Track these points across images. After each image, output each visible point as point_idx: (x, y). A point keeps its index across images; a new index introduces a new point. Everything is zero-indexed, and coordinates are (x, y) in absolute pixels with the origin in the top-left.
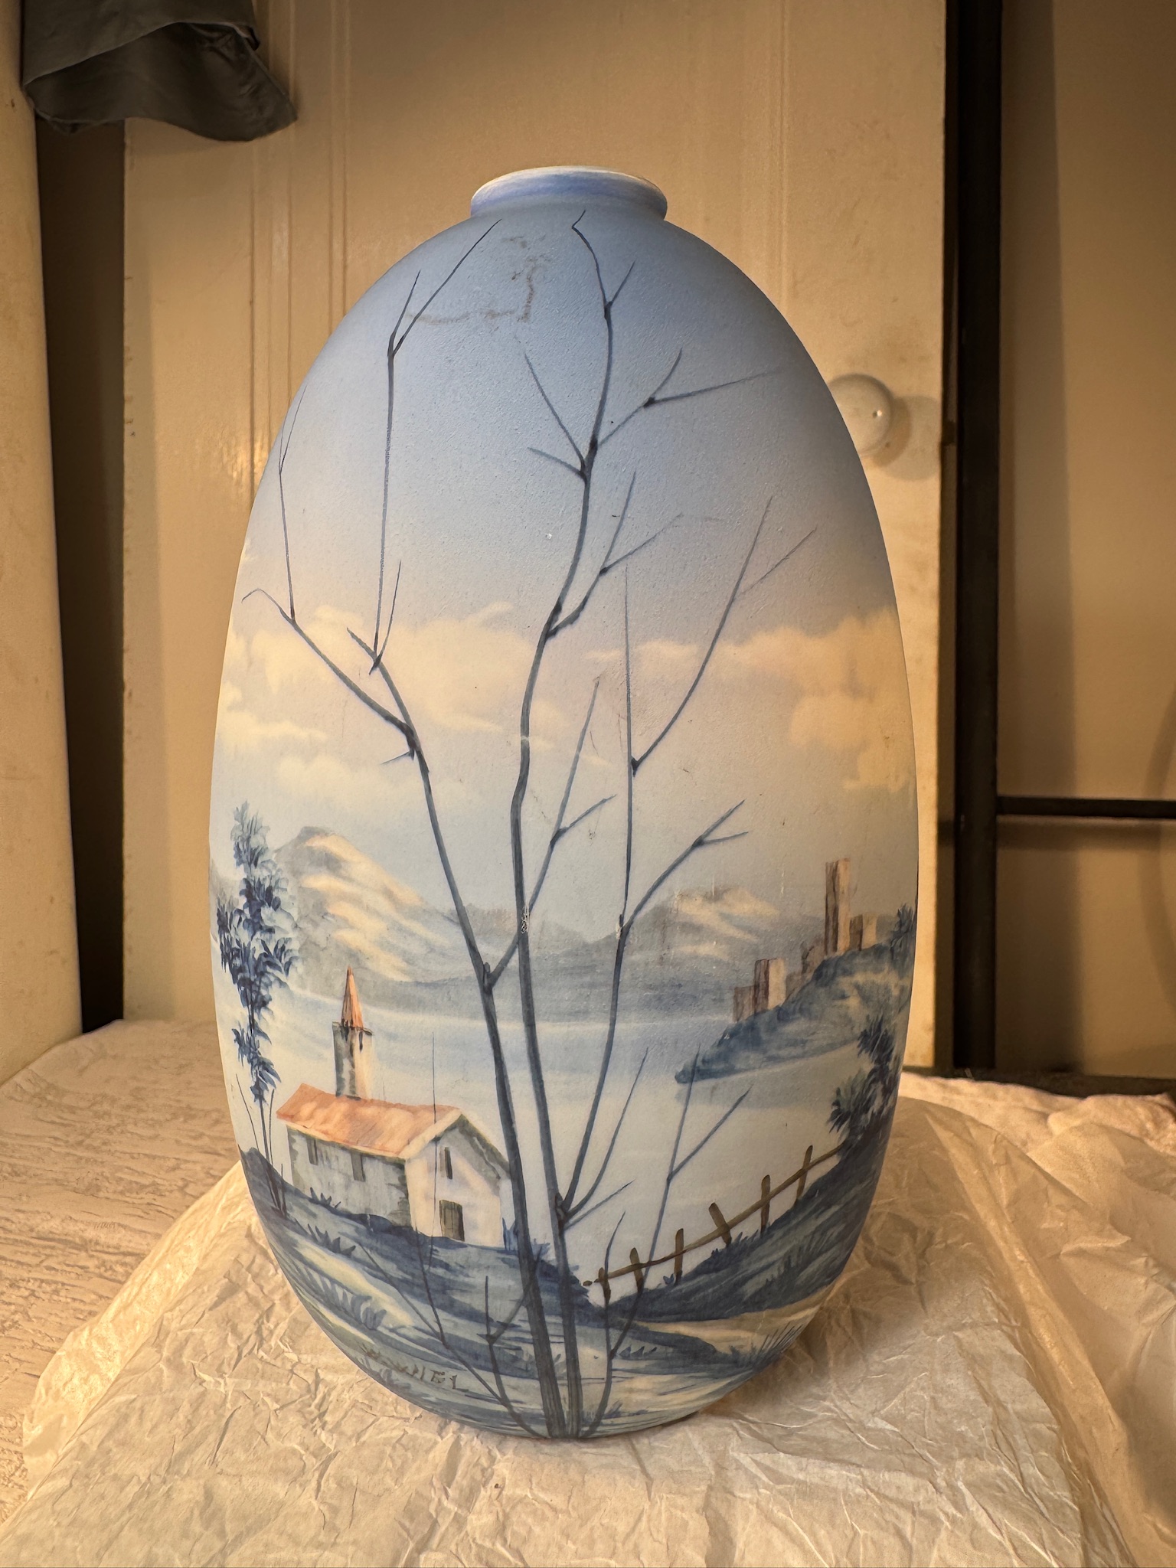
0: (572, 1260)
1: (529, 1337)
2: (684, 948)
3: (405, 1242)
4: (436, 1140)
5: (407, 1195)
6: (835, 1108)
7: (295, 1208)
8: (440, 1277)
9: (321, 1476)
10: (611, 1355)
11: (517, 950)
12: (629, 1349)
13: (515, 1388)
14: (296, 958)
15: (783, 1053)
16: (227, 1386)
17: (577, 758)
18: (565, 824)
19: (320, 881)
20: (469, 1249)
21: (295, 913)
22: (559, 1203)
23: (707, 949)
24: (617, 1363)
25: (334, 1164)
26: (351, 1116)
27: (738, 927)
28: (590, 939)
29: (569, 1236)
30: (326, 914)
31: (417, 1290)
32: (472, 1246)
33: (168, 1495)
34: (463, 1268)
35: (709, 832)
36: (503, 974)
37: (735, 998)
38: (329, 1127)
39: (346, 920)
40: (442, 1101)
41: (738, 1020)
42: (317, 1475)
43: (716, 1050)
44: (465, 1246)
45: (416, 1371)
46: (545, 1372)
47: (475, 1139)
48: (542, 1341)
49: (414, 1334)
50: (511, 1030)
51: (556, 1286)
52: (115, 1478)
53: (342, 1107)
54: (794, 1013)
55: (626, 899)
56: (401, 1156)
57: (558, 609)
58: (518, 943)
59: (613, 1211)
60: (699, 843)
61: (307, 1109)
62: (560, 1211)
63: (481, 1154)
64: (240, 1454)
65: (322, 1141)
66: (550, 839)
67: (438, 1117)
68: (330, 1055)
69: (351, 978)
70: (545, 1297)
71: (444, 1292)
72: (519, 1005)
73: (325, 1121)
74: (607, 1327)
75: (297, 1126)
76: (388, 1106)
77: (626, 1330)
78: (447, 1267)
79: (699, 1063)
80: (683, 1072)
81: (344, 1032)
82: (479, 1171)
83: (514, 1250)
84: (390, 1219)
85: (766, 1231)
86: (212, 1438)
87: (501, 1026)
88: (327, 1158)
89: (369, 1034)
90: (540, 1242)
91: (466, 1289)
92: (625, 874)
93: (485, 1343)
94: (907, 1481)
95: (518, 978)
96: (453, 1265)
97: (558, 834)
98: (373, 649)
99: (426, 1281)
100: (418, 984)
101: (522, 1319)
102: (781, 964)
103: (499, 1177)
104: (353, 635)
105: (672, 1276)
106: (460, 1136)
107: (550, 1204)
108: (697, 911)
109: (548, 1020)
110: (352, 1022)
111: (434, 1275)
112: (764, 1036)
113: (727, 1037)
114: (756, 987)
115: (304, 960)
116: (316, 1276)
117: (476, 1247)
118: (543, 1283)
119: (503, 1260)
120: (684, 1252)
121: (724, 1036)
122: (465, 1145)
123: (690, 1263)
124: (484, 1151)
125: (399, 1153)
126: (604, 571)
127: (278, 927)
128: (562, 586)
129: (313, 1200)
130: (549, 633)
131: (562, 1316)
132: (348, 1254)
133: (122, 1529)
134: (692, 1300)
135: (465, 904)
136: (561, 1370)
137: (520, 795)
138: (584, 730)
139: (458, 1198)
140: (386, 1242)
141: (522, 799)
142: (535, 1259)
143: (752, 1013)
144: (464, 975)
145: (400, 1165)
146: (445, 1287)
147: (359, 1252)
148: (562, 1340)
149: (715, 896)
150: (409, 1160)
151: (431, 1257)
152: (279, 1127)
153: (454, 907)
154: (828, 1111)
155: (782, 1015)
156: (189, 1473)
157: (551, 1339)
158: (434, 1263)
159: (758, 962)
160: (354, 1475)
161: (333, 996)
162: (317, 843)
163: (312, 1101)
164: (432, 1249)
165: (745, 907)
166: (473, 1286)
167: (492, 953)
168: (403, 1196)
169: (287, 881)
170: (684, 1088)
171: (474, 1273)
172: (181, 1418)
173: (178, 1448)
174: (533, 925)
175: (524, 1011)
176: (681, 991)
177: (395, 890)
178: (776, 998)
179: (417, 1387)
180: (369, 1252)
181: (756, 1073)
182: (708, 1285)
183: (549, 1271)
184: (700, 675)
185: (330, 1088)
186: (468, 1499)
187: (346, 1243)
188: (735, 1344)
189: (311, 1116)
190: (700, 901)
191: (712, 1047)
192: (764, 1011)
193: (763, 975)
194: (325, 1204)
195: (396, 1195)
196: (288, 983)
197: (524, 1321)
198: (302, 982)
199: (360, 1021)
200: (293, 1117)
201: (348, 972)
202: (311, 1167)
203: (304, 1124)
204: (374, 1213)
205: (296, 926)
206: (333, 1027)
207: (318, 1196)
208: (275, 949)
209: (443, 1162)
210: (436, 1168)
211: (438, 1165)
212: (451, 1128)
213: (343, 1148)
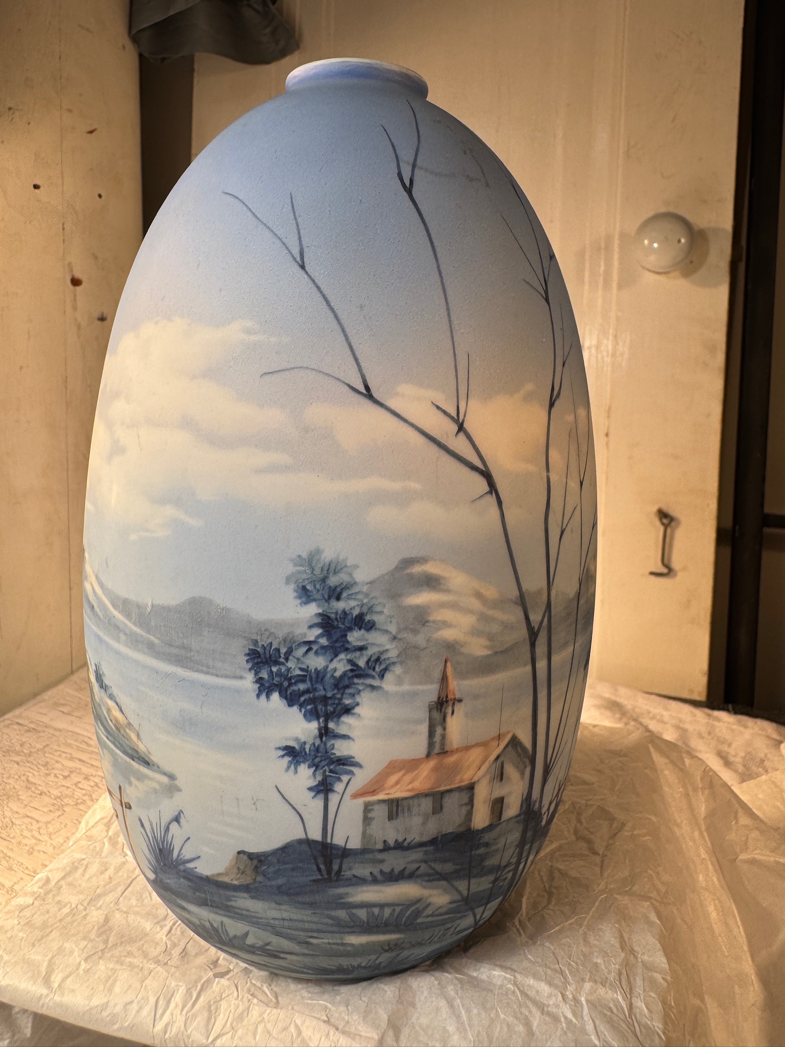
5: (472, 806)
7: (355, 866)
8: (480, 855)
11: (546, 614)
14: (394, 663)
17: (566, 484)
18: (564, 526)
19: (420, 598)
22: (546, 767)
25: (415, 811)
26: (437, 768)
28: (571, 595)
29: (546, 786)
30: (427, 621)
34: (496, 840)
36: (540, 631)
44: (500, 824)
47: (519, 747)
49: (445, 908)
53: (432, 763)
55: (580, 567)
56: (473, 780)
57: (553, 389)
58: (547, 608)
61: (393, 779)
63: (520, 756)
65: (404, 799)
67: (500, 742)
69: (449, 664)
70: (527, 834)
71: (480, 864)
73: (412, 781)
75: (377, 797)
76: (467, 748)
81: (439, 707)
82: (517, 766)
83: (523, 812)
84: (455, 830)
87: (538, 665)
88: (409, 809)
89: (460, 700)
92: (580, 552)
96: (491, 841)
97: (562, 532)
98: (456, 418)
99: (470, 863)
100: (496, 653)
103: (524, 766)
104: (439, 408)
106: (511, 748)
109: (556, 654)
110: (447, 697)
111: (477, 855)
115: (401, 663)
122: (513, 752)
124: (522, 753)
127: (373, 644)
129: (383, 849)
130: (551, 404)
132: (411, 876)
135: (524, 591)
139: (503, 792)
140: (448, 850)
142: (530, 811)
145: (471, 788)
146: (482, 860)
147: (422, 869)
150: (478, 781)
151: (478, 843)
153: (518, 593)
158: (479, 846)
162: (415, 569)
163: (401, 770)
167: (536, 619)
168: (470, 808)
169: (384, 606)
171: (501, 840)
174: (553, 595)
175: (547, 650)
180: (432, 864)
187: (411, 868)
189: (397, 783)
194: (397, 846)
195: (465, 810)
196: (384, 685)
197: (515, 857)
198: (400, 681)
199: (454, 694)
200: (374, 791)
201: (446, 660)
202: (388, 824)
203: (387, 792)
204: (444, 833)
205: (395, 638)
206: (429, 705)
207: (391, 843)
208: (368, 662)
209: (499, 772)
210: (494, 778)
211: (496, 775)
212: (507, 746)
213: (426, 795)
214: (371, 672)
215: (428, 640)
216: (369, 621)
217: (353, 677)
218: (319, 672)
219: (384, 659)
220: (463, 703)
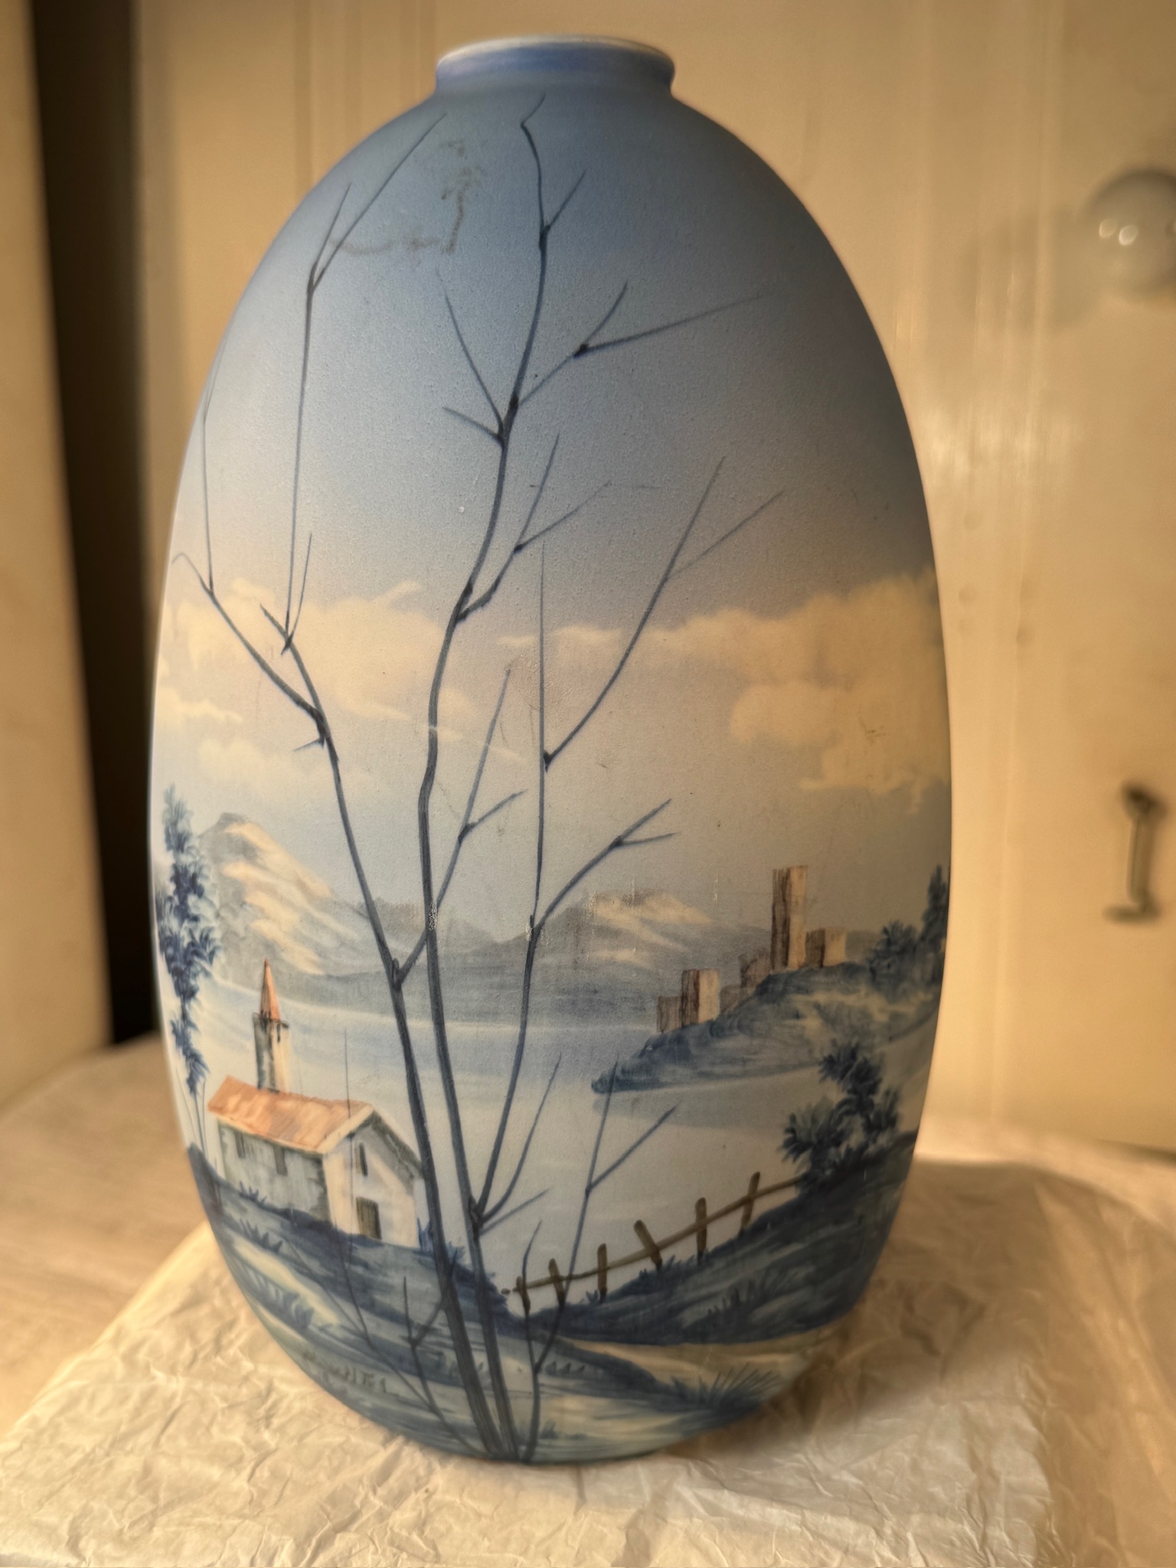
0: (489, 1266)
1: (450, 1342)
2: (601, 953)
3: (326, 1239)
4: (351, 1136)
5: (326, 1191)
6: (790, 1135)
7: (229, 1203)
8: (360, 1276)
9: (257, 1465)
10: (536, 1369)
11: (425, 947)
12: (554, 1364)
13: (443, 1396)
14: (219, 947)
15: (717, 1070)
16: (177, 1385)
17: (486, 751)
18: (473, 819)
19: (238, 870)
20: (386, 1248)
21: (216, 901)
23: (625, 955)
24: (543, 1379)
25: (259, 1158)
26: (271, 1109)
27: (665, 934)
28: (499, 940)
29: (485, 1241)
30: (244, 903)
31: (340, 1289)
32: (388, 1245)
33: (110, 1466)
34: (383, 1267)
35: (629, 832)
36: (411, 970)
37: (659, 1008)
38: (252, 1120)
39: (262, 910)
40: (355, 1097)
41: (662, 1031)
42: (253, 1464)
43: (637, 1061)
44: (382, 1245)
45: (347, 1374)
46: (468, 1380)
47: (388, 1136)
48: (463, 1349)
49: (340, 1334)
50: (421, 1027)
51: (473, 1292)
52: (62, 1447)
53: (262, 1101)
54: (731, 1028)
55: (537, 899)
56: (319, 1151)
57: (468, 590)
58: (426, 939)
59: (529, 1219)
60: (618, 843)
61: (233, 1102)
62: (474, 1215)
63: (394, 1152)
64: (183, 1442)
66: (457, 834)
67: (351, 1113)
69: (269, 969)
70: (464, 1304)
71: (365, 1291)
72: (428, 1002)
74: (529, 1339)
75: (226, 1119)
76: (304, 1100)
77: (550, 1344)
79: (618, 1073)
80: (600, 1080)
81: (263, 1024)
82: (392, 1168)
83: (430, 1252)
84: (311, 1214)
85: (704, 1258)
86: (157, 1426)
87: (411, 1023)
88: (253, 1151)
89: (286, 1026)
90: (455, 1244)
91: (387, 1289)
92: (536, 874)
93: (408, 1345)
94: (849, 1526)
95: (426, 976)
97: (466, 829)
98: (284, 627)
99: (347, 1279)
100: (329, 977)
101: (441, 1323)
102: (715, 976)
103: (412, 1176)
104: (266, 613)
105: (596, 1292)
106: (373, 1133)
107: (464, 1206)
108: (614, 914)
109: (457, 1019)
110: (270, 1014)
111: (355, 1273)
112: (694, 1051)
113: (650, 1048)
114: (684, 998)
115: (225, 949)
116: (251, 1273)
117: (392, 1246)
118: (460, 1289)
119: (420, 1262)
120: (609, 1268)
121: (646, 1047)
122: (378, 1141)
123: (617, 1281)
124: (397, 1148)
125: (316, 1147)
126: (518, 548)
127: (202, 915)
128: (473, 566)
129: (243, 1195)
130: (459, 615)
131: (481, 1322)
132: (275, 1250)
133: (63, 1486)
134: (621, 1320)
135: (374, 898)
136: (486, 1381)
137: (428, 787)
138: (494, 722)
139: (373, 1195)
140: (309, 1239)
141: (429, 793)
142: (451, 1261)
143: (679, 1025)
144: (374, 971)
145: (317, 1161)
146: (366, 1287)
147: (285, 1248)
148: (483, 1348)
149: (636, 900)
150: (327, 1156)
151: (350, 1255)
152: (211, 1119)
153: (363, 901)
154: (781, 1138)
155: (715, 1029)
156: (132, 1451)
157: (473, 1346)
158: (353, 1261)
159: (685, 972)
160: (288, 1468)
161: (252, 986)
162: (235, 830)
164: (351, 1247)
165: (672, 913)
166: (391, 1286)
167: (401, 948)
168: (322, 1191)
169: (210, 869)
170: (604, 1097)
171: (392, 1273)
172: (130, 1405)
173: (123, 1429)
174: (441, 923)
175: (433, 1009)
176: (597, 997)
177: (307, 880)
178: (708, 1010)
179: (353, 1393)
180: (294, 1248)
181: (686, 1089)
182: (636, 1309)
183: (464, 1276)
184: (622, 663)
185: (252, 1079)
186: (397, 1499)
187: (274, 1239)
188: (678, 1376)
189: (237, 1109)
190: (617, 903)
191: (633, 1057)
192: (693, 1024)
193: (691, 987)
194: (252, 1198)
195: (316, 1190)
196: (212, 973)
197: (443, 1325)
198: (225, 973)
199: (277, 1012)
200: (221, 1108)
201: (265, 963)
202: (239, 1162)
203: (231, 1117)
205: (218, 914)
206: (253, 1018)
207: (247, 1190)
208: (201, 938)
209: (359, 1158)
210: (351, 1165)
211: (354, 1162)
212: (365, 1125)
213: (267, 1142)
214: (204, 952)
215: (246, 929)
216: (200, 886)
217: (193, 952)
219: (212, 939)
220: (290, 1031)
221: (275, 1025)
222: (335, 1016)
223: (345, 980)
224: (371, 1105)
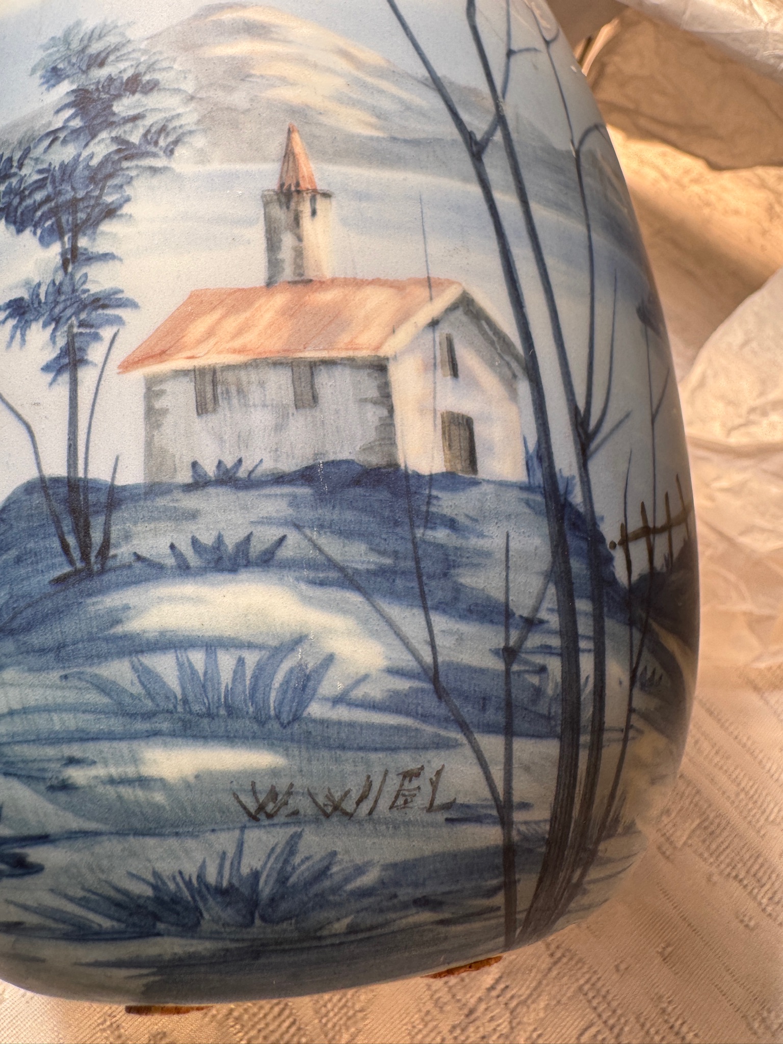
1: (556, 643)
3: (385, 495)
4: (434, 324)
5: (391, 410)
7: (135, 532)
8: (440, 547)
10: (633, 679)
11: (499, 128)
14: (191, 132)
19: (236, 48)
20: (485, 488)
22: (579, 420)
24: (635, 698)
25: (254, 398)
26: (292, 311)
30: (248, 75)
31: (400, 583)
32: (488, 482)
36: (491, 146)
39: (281, 79)
40: (437, 273)
44: (476, 483)
47: (484, 323)
48: (571, 651)
50: (508, 202)
51: (584, 546)
53: (280, 300)
55: (571, 131)
56: (382, 353)
58: (498, 122)
62: (581, 430)
63: (492, 343)
65: (229, 368)
67: (434, 294)
68: (257, 235)
69: (296, 137)
70: (576, 566)
71: (445, 575)
72: (510, 179)
73: (240, 332)
74: (630, 623)
75: (173, 365)
76: (358, 284)
77: (644, 632)
78: (452, 524)
81: (283, 200)
82: (492, 366)
83: (539, 487)
84: (361, 458)
87: (497, 196)
89: (326, 195)
90: (565, 472)
91: (480, 560)
93: (500, 667)
95: (504, 154)
96: (461, 519)
97: (510, 52)
99: (417, 560)
100: (394, 139)
101: (550, 608)
103: (514, 377)
105: (668, 555)
106: (464, 319)
107: (571, 420)
109: (538, 202)
110: (298, 184)
111: (430, 544)
115: (205, 131)
117: (494, 482)
118: (571, 542)
119: (527, 503)
120: (673, 526)
122: (473, 329)
124: (495, 339)
125: (378, 348)
127: (153, 110)
129: (194, 485)
131: (592, 599)
132: (266, 561)
135: (439, 75)
136: (586, 713)
139: (467, 406)
140: (351, 506)
141: (475, 14)
142: (562, 500)
144: (449, 138)
145: (380, 367)
146: (449, 565)
148: (592, 646)
150: (395, 358)
151: (427, 512)
157: (581, 644)
158: (431, 521)
161: (265, 159)
163: (214, 308)
164: (430, 496)
166: (488, 554)
167: (479, 125)
168: (385, 413)
171: (490, 529)
175: (516, 186)
177: (352, 52)
180: (315, 536)
183: (576, 521)
185: (257, 274)
187: (267, 535)
189: (210, 333)
194: (225, 478)
195: (373, 414)
196: (173, 165)
197: (552, 611)
198: (202, 157)
199: (311, 181)
200: (163, 352)
201: (289, 130)
202: (198, 424)
203: (189, 354)
204: (331, 457)
205: (192, 98)
206: (263, 196)
207: (210, 469)
208: (145, 135)
209: (446, 354)
210: (435, 365)
211: (438, 360)
212: (453, 308)
213: (276, 364)
214: (152, 148)
215: (252, 100)
216: (148, 82)
217: (120, 160)
218: (66, 166)
219: (175, 128)
220: (334, 202)
221: (307, 197)
222: (405, 180)
223: (415, 143)
224: (460, 284)
